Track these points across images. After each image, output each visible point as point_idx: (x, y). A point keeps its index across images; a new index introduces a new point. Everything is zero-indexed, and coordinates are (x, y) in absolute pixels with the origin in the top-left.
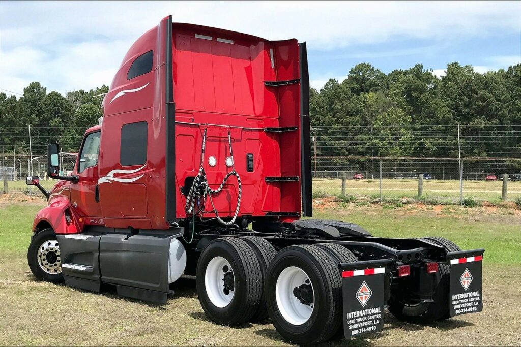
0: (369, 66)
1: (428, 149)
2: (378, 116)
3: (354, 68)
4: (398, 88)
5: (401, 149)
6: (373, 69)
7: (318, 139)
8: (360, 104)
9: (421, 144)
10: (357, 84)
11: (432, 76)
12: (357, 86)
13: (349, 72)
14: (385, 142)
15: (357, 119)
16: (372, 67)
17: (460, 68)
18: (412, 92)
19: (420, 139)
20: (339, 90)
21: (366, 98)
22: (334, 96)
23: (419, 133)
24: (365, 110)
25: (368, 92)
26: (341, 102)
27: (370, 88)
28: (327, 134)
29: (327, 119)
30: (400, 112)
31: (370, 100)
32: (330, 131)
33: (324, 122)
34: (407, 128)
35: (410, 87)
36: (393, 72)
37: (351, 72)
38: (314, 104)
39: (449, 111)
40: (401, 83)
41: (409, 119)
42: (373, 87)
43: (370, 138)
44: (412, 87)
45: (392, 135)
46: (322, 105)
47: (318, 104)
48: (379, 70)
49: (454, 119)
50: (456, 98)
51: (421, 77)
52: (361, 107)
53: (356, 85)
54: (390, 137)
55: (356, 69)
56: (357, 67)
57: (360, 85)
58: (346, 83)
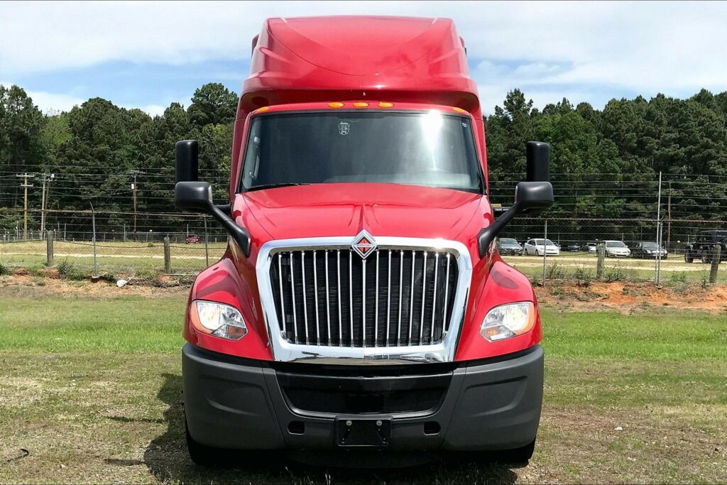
0: (221, 87)
2: (225, 157)
3: (200, 89)
6: (227, 91)
7: (139, 186)
8: (204, 140)
10: (203, 111)
13: (195, 94)
16: (225, 89)
20: (173, 119)
21: (211, 131)
22: (165, 126)
24: (208, 149)
25: (215, 124)
26: (175, 136)
27: (222, 117)
28: (153, 180)
29: (153, 159)
31: (217, 134)
32: (157, 175)
33: (149, 163)
37: (197, 94)
42: (225, 117)
46: (148, 139)
47: (143, 137)
52: (204, 143)
53: (202, 114)
55: (203, 91)
56: (204, 88)
57: (207, 114)
58: (191, 109)
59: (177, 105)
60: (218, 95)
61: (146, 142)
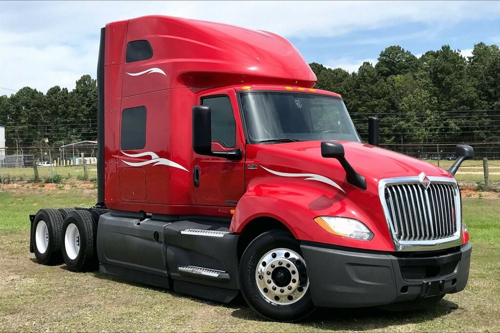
0: (399, 48)
1: (451, 129)
2: (405, 98)
3: (384, 51)
4: (426, 70)
5: (426, 129)
6: (403, 51)
8: (388, 87)
9: (447, 125)
10: (387, 67)
11: (458, 57)
12: (387, 69)
13: (380, 55)
14: (409, 124)
15: (384, 101)
16: (402, 49)
17: (486, 48)
18: (438, 73)
19: (445, 120)
20: (366, 74)
21: (393, 80)
22: (361, 79)
23: (444, 113)
24: (392, 93)
25: (396, 75)
26: (367, 86)
27: (401, 70)
30: (425, 94)
31: (398, 82)
34: (432, 110)
35: (437, 68)
36: (427, 53)
37: (382, 55)
38: (341, 88)
39: (475, 91)
40: (429, 65)
41: (435, 100)
42: (403, 69)
43: (397, 120)
44: (439, 69)
45: (417, 117)
46: (349, 89)
47: (346, 88)
48: (410, 52)
49: (480, 99)
50: (482, 78)
51: (448, 58)
52: (388, 89)
54: (415, 118)
55: (386, 52)
56: (387, 50)
57: (389, 68)
58: (378, 66)
59: (368, 64)
60: (397, 54)
61: (348, 91)
